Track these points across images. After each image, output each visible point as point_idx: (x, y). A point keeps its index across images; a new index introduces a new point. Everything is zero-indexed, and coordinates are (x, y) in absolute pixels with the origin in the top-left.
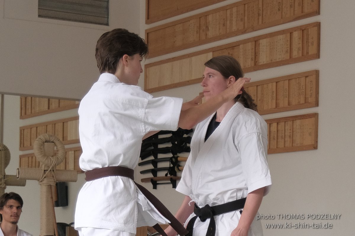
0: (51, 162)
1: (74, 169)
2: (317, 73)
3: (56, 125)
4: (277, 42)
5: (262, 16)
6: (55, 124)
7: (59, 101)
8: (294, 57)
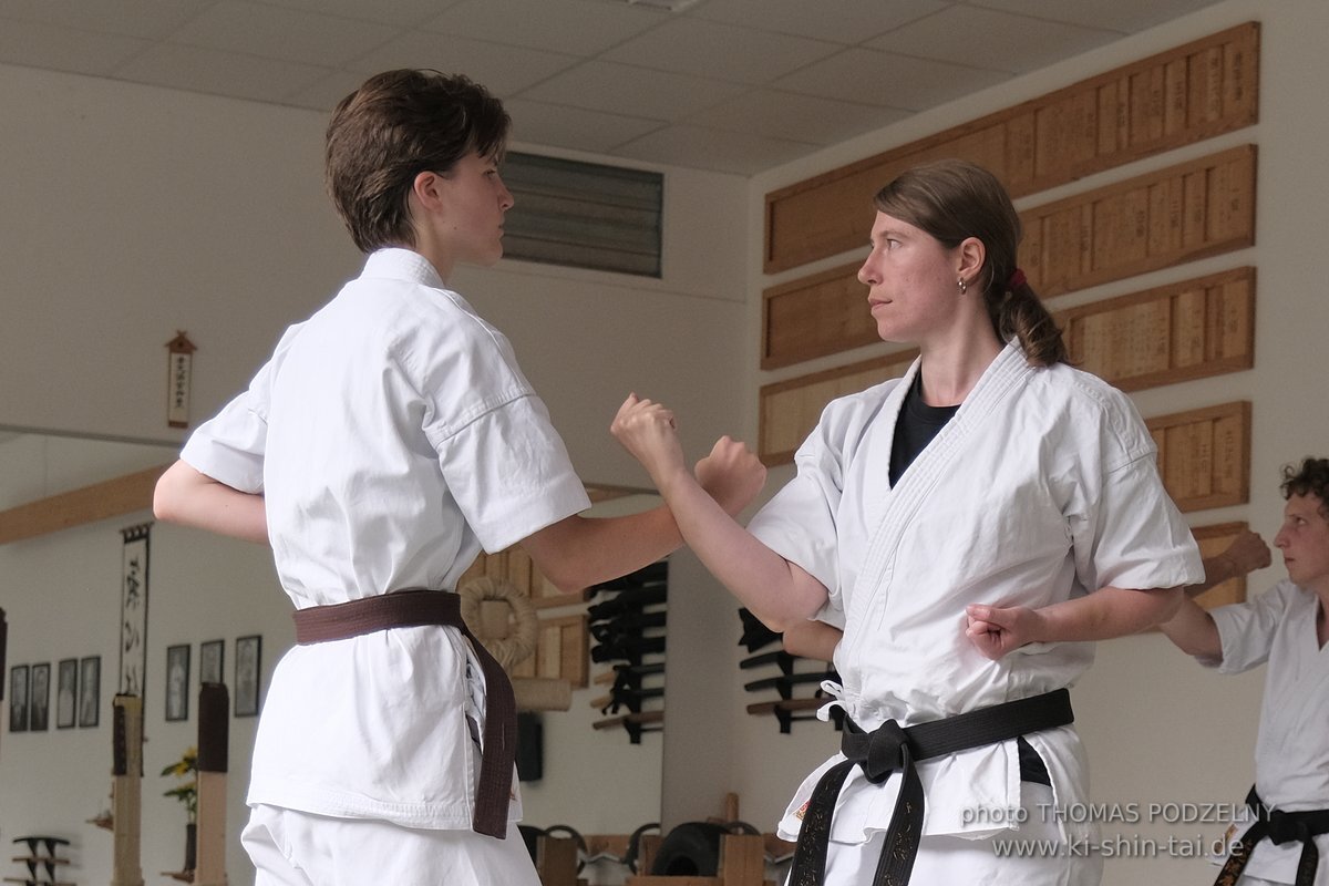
1: (561, 676)
2: (1245, 409)
4: (1132, 322)
5: (1093, 253)
8: (1181, 365)
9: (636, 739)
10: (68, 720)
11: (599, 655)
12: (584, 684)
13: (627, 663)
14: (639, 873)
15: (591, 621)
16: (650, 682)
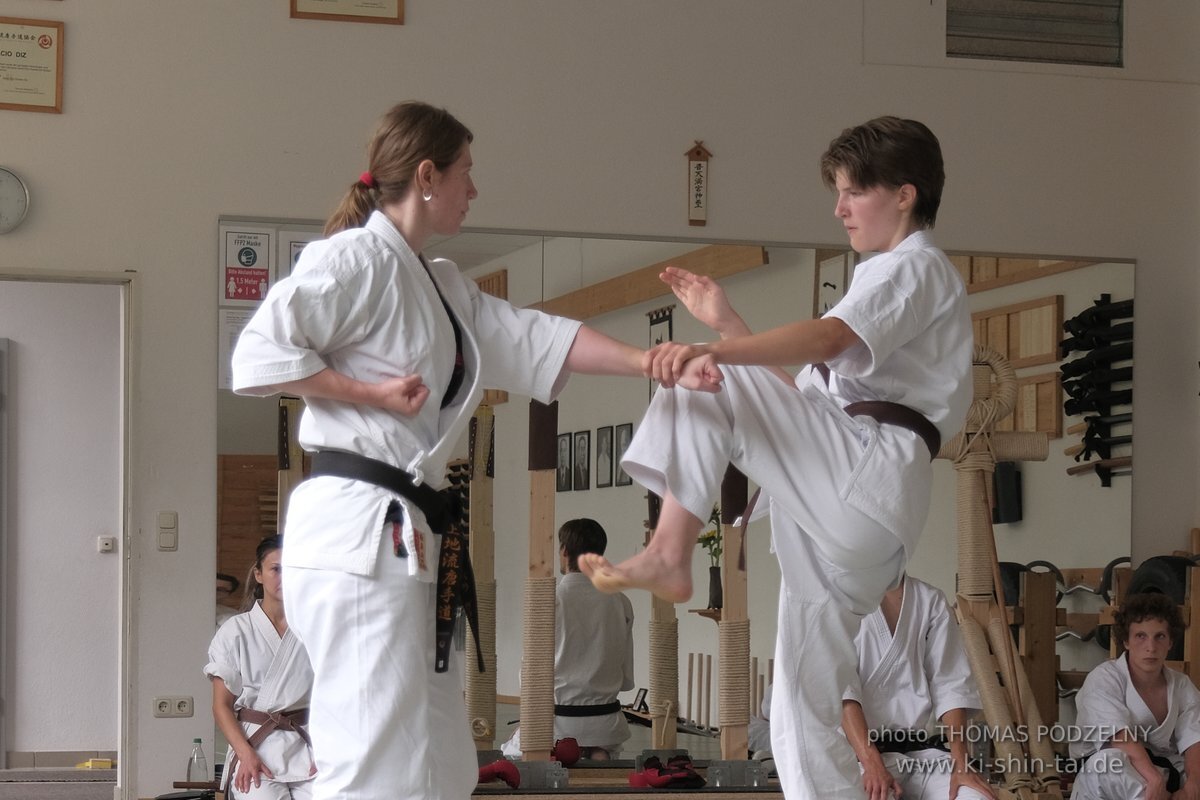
0: (984, 412)
1: (1037, 430)
3: (991, 322)
6: (987, 319)
7: (998, 260)
9: (1106, 483)
10: (607, 481)
11: (1072, 408)
12: (1059, 434)
13: (1099, 415)
14: (1112, 603)
15: (1064, 378)
16: (1119, 431)
